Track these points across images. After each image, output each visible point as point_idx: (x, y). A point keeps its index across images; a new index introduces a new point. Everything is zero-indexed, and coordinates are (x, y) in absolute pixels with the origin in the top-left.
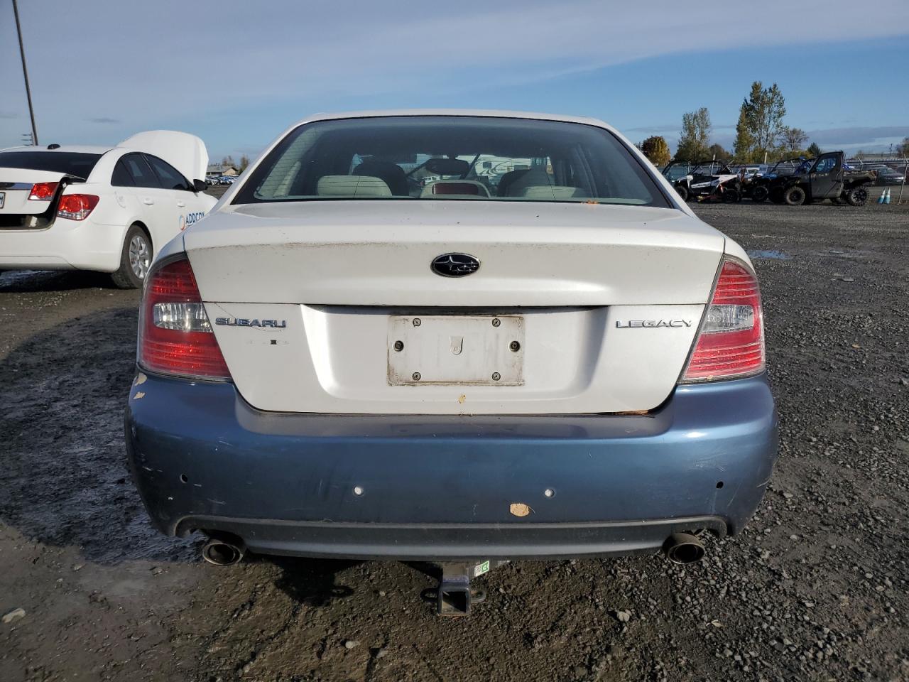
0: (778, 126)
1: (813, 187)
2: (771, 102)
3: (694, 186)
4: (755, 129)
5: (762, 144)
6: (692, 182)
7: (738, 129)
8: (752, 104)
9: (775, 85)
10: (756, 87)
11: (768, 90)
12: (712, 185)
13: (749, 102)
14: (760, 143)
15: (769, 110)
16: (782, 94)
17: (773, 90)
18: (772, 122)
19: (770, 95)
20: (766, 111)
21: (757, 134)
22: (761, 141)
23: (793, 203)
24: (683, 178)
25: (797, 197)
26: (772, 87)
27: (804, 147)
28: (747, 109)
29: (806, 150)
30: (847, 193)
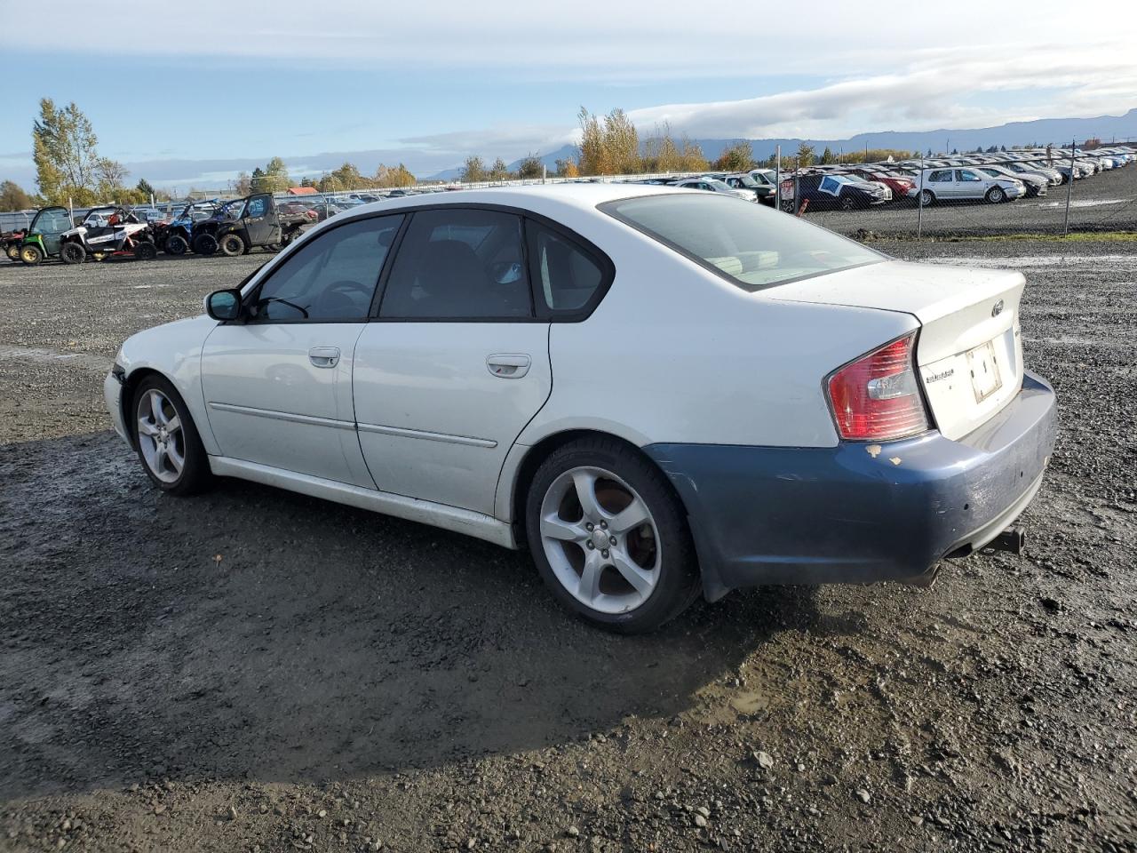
0: (92, 158)
1: (250, 234)
2: (72, 126)
3: (91, 241)
4: (60, 161)
5: (76, 180)
6: (87, 237)
7: (36, 160)
8: (47, 127)
9: (73, 105)
10: (46, 106)
11: (65, 111)
12: (117, 238)
13: (42, 125)
14: (73, 179)
15: (74, 137)
16: (86, 116)
17: (72, 109)
18: (82, 153)
19: (69, 117)
20: (70, 137)
21: (65, 167)
22: (74, 175)
23: (232, 253)
24: (73, 232)
25: (234, 246)
26: (69, 107)
27: (130, 185)
28: (42, 134)
29: (136, 187)
30: (286, 238)
